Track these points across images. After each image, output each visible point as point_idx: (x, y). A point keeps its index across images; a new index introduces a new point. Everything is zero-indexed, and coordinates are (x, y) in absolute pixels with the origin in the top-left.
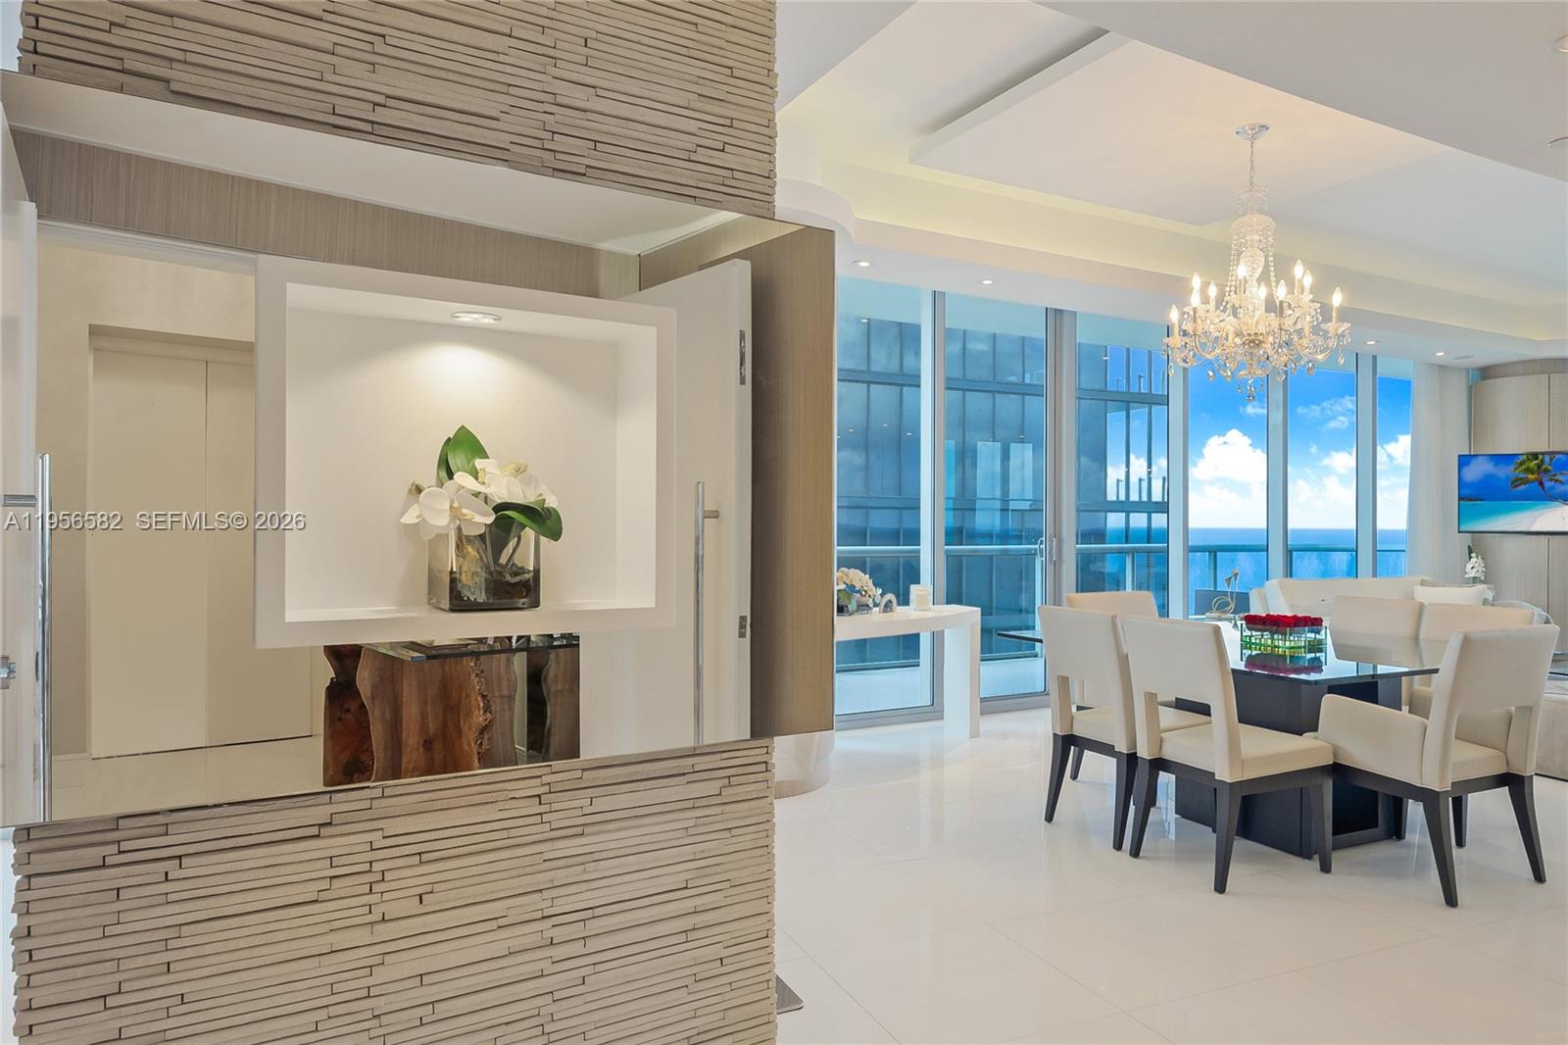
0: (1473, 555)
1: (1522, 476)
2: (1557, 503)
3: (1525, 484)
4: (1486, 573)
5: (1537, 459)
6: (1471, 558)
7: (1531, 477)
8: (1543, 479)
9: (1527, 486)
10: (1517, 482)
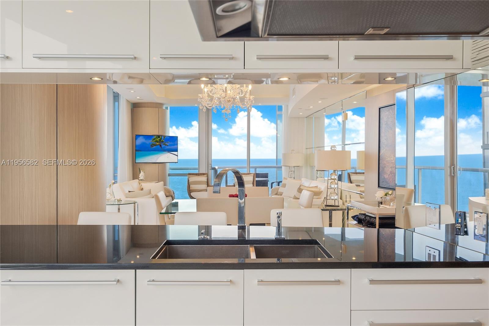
0: (141, 171)
1: (154, 143)
5: (159, 138)
7: (157, 143)
8: (161, 144)
9: (156, 146)
10: (152, 145)
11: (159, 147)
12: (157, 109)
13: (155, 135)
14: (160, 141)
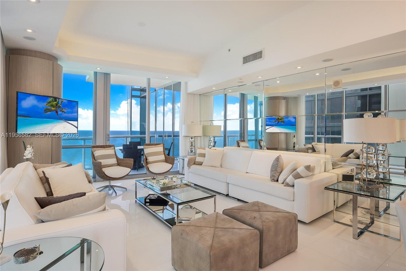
0: (28, 146)
1: (49, 108)
2: (62, 121)
3: (50, 112)
4: (34, 156)
5: (56, 101)
7: (53, 109)
8: (58, 110)
9: (51, 112)
10: (46, 110)
11: (55, 112)
13: (50, 97)
14: (56, 105)
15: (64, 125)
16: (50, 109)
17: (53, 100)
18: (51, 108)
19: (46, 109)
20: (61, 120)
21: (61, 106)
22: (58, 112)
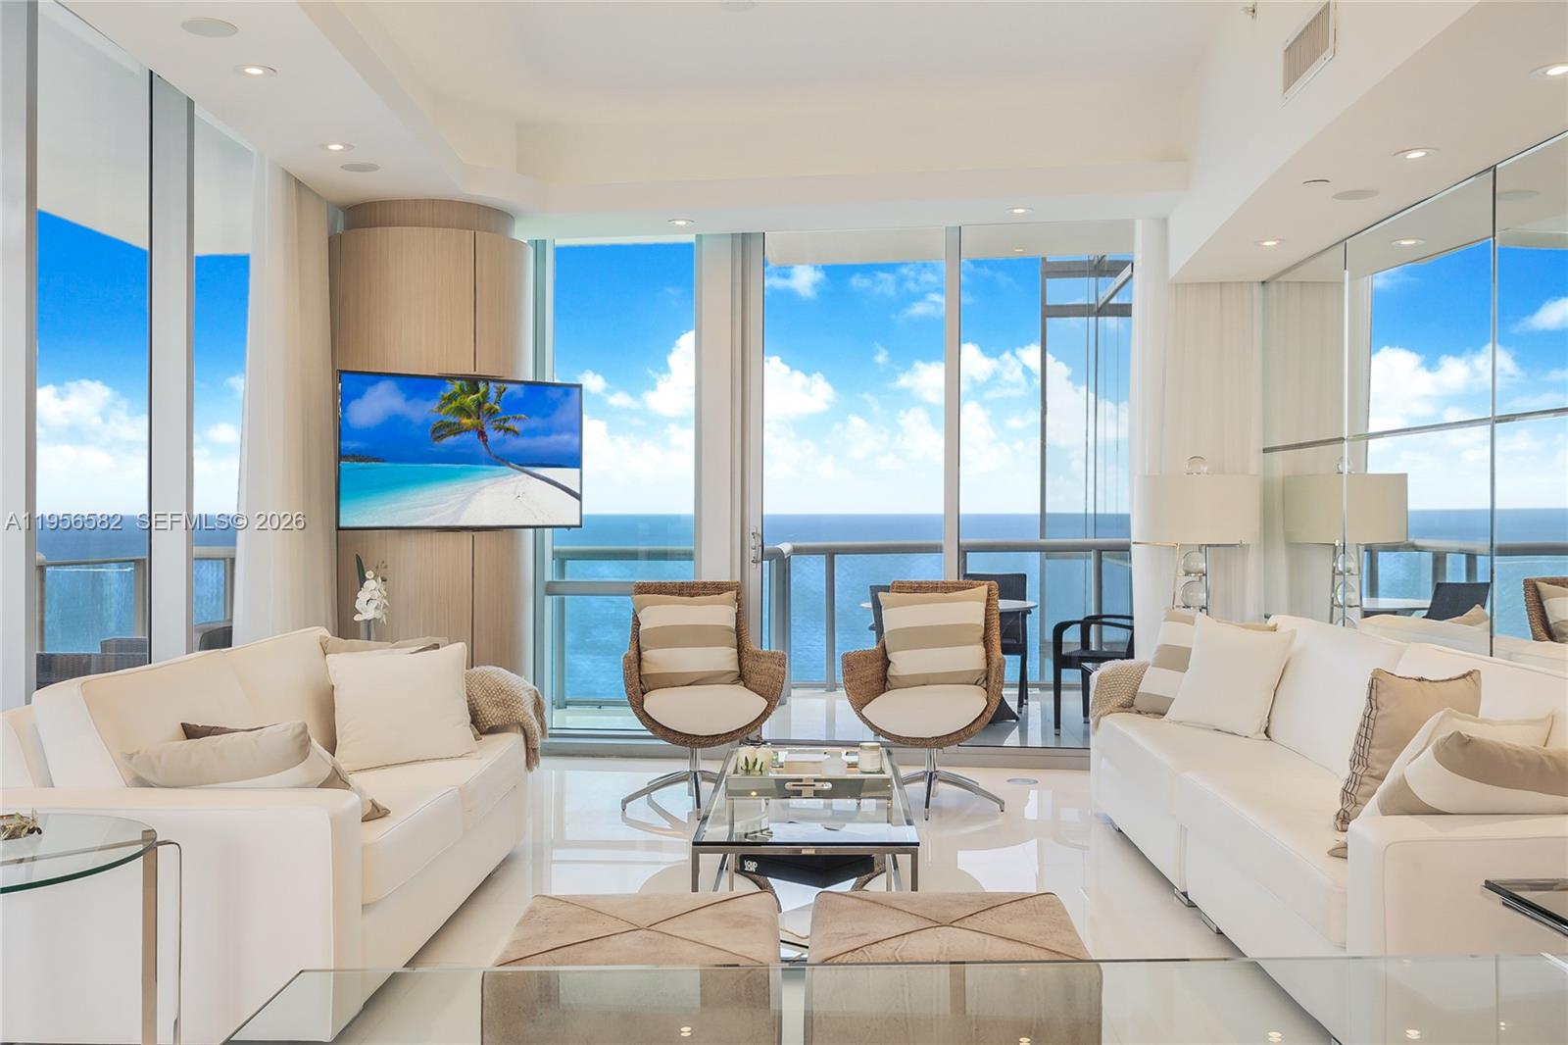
0: (369, 574)
1: (451, 419)
2: (505, 469)
3: (455, 434)
4: (389, 609)
5: (477, 391)
6: (363, 579)
7: (466, 421)
8: (486, 428)
9: (458, 437)
10: (441, 430)
11: (472, 436)
12: (468, 234)
13: (453, 378)
14: (479, 408)
15: (516, 487)
16: (454, 424)
17: (466, 389)
18: (457, 420)
19: (440, 427)
20: (500, 465)
21: (497, 407)
22: (487, 433)
